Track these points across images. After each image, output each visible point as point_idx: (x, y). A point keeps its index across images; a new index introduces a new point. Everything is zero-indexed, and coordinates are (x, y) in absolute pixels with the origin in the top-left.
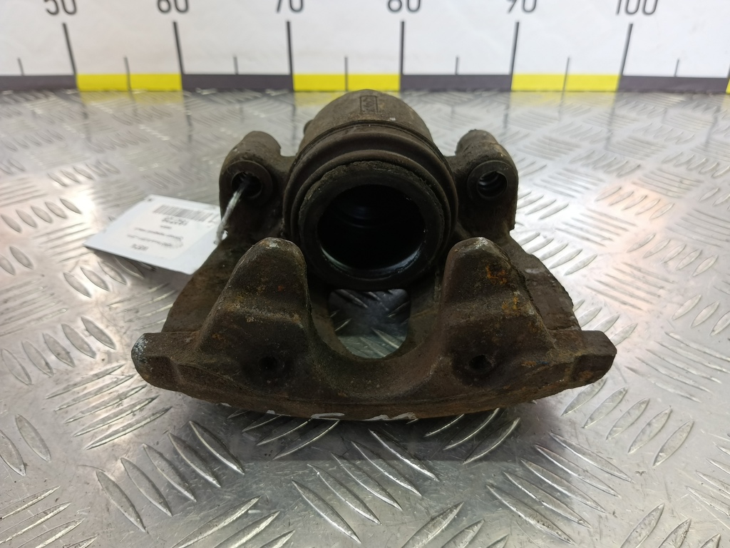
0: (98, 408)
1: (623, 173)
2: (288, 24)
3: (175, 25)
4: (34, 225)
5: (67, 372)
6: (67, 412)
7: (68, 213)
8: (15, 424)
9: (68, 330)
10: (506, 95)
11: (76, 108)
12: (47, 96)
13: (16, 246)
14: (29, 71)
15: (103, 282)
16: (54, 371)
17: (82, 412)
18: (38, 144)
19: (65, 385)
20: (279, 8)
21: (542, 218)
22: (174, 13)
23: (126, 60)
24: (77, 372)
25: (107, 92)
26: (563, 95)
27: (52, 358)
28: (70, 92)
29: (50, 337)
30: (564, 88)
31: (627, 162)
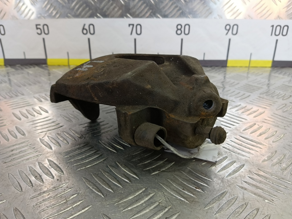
0: (55, 205)
1: (285, 98)
2: (135, 40)
3: (89, 39)
4: (27, 117)
5: (40, 185)
6: (39, 207)
7: (42, 112)
8: (13, 212)
9: (41, 165)
10: (225, 68)
11: (46, 72)
12: (34, 67)
13: (18, 126)
14: (28, 57)
15: (58, 143)
16: (34, 185)
17: (47, 207)
18: (30, 85)
19: (39, 192)
20: (131, 34)
21: (255, 117)
22: (89, 35)
23: (68, 53)
24: (45, 186)
25: (59, 66)
26: (249, 68)
27: (33, 179)
28: (44, 66)
29: (33, 168)
30: (249, 66)
31: (285, 94)
